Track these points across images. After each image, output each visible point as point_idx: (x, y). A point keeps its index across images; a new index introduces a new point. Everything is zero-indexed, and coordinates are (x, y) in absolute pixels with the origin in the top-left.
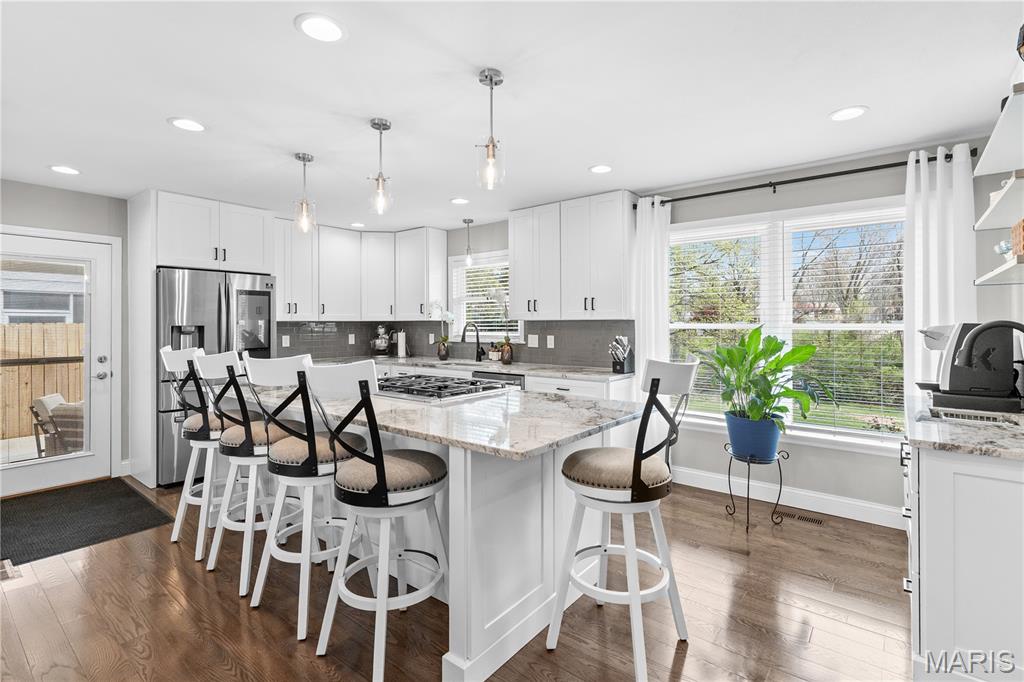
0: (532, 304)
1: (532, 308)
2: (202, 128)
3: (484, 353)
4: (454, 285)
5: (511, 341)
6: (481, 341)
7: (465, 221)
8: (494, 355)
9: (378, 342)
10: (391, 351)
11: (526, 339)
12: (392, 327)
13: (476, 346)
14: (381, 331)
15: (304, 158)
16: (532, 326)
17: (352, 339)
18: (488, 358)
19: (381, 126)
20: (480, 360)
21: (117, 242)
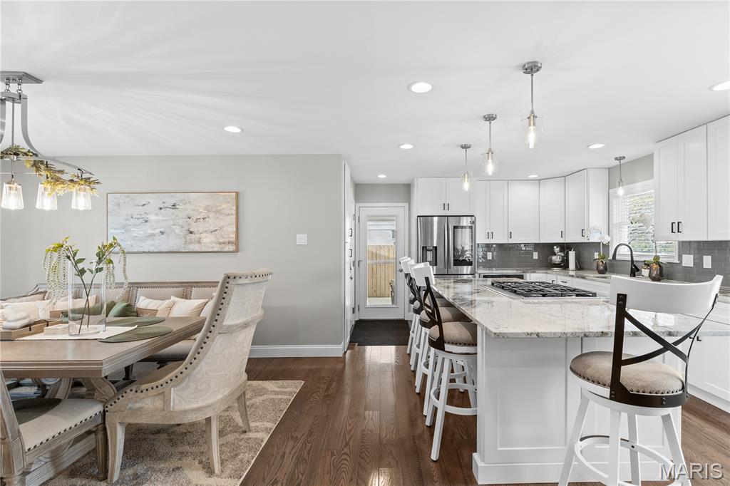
0: (675, 226)
1: (675, 229)
2: (412, 147)
3: (638, 270)
4: (615, 213)
5: (661, 260)
6: (635, 259)
7: (616, 159)
8: (645, 272)
9: (554, 258)
10: (564, 265)
11: (680, 257)
12: (566, 247)
13: (630, 263)
14: (557, 249)
15: (465, 147)
16: (685, 247)
17: (536, 256)
18: (640, 274)
19: (490, 118)
20: (634, 276)
21: (407, 205)
